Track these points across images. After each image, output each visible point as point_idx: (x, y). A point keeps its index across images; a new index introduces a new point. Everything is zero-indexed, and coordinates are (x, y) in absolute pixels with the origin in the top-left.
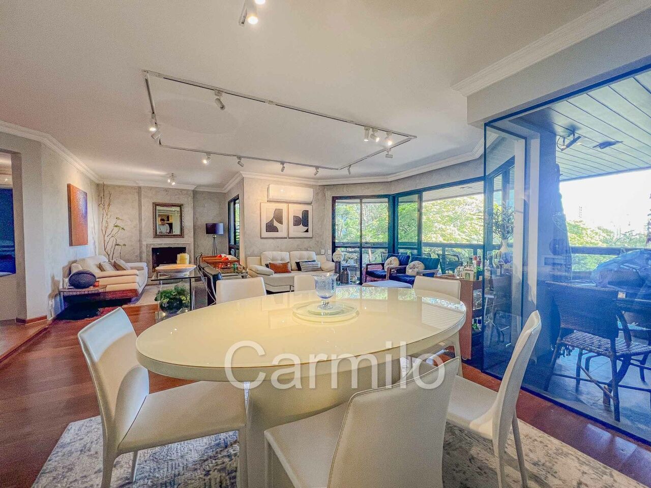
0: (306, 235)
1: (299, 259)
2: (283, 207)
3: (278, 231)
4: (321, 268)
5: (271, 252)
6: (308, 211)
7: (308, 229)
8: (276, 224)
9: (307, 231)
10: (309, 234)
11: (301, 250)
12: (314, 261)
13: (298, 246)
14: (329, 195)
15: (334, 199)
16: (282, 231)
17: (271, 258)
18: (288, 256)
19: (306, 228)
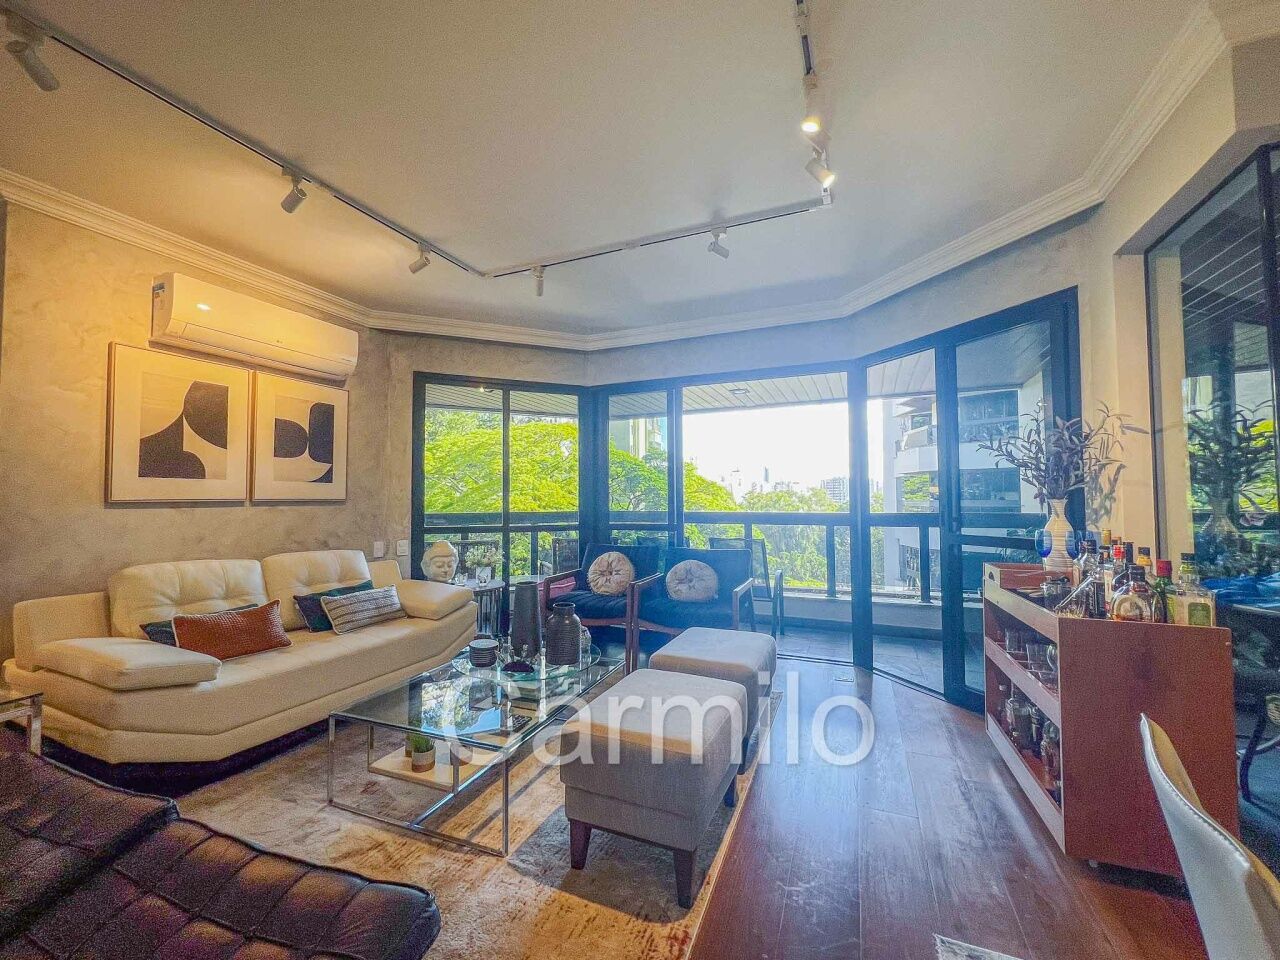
0: (323, 491)
1: (308, 584)
2: (235, 381)
3: (202, 475)
4: (403, 609)
5: (169, 566)
6: (331, 408)
7: (330, 471)
8: (193, 443)
9: (327, 478)
10: (336, 490)
11: (303, 547)
12: (367, 586)
13: (289, 533)
14: (404, 365)
15: (421, 380)
16: (223, 476)
17: (174, 593)
18: (257, 578)
19: (324, 467)
